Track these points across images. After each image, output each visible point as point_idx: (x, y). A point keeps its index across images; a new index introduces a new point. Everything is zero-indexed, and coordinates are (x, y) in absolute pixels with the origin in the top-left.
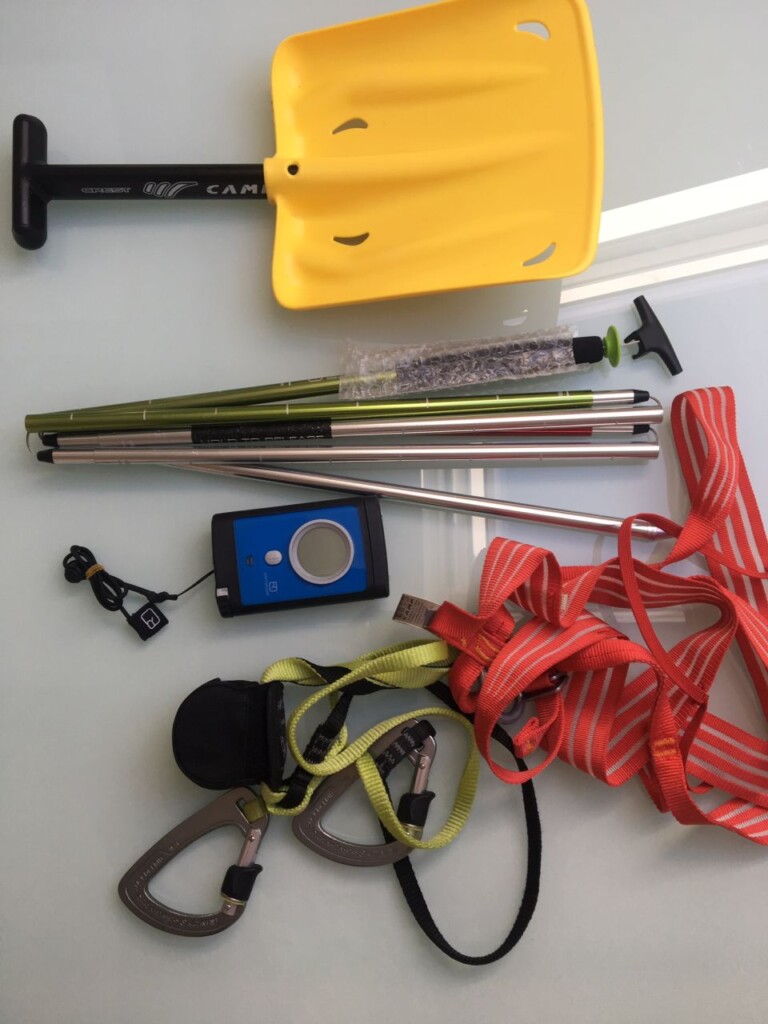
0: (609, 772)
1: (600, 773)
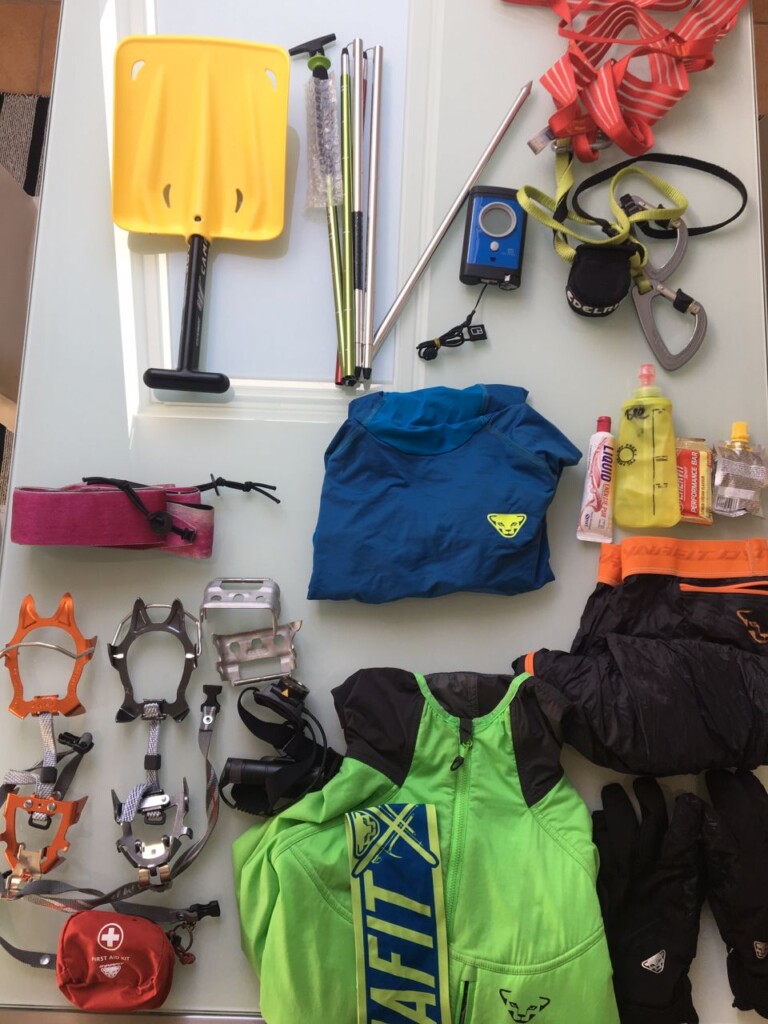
0: (681, 88)
1: (679, 93)
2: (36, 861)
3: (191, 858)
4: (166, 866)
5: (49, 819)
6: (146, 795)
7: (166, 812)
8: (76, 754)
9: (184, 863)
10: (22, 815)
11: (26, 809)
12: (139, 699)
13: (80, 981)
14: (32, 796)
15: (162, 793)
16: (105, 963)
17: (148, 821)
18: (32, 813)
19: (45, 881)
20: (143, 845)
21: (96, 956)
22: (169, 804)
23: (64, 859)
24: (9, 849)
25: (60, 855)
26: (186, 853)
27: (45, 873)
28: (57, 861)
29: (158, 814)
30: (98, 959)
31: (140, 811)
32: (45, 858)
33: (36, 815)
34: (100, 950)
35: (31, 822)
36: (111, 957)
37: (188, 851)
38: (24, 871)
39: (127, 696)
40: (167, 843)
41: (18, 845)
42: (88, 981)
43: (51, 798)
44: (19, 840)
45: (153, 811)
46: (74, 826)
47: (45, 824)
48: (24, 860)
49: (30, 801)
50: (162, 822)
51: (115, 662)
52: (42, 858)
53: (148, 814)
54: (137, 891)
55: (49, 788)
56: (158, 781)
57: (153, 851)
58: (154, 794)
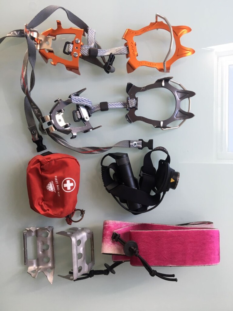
2: (46, 46)
3: (60, 142)
4: (54, 129)
5: (69, 53)
6: (87, 107)
7: (81, 121)
8: (104, 64)
9: (57, 138)
10: (71, 38)
11: (75, 40)
12: (138, 95)
13: (42, 170)
14: (82, 44)
15: (90, 116)
16: (55, 184)
17: (74, 113)
18: (73, 43)
19: (36, 52)
20: (62, 114)
21: (57, 178)
22: (85, 121)
23: (47, 62)
24: (53, 31)
25: (50, 60)
26: (62, 138)
27: (40, 52)
28: (46, 58)
29: (79, 117)
30: (56, 180)
31: (78, 106)
32: (47, 52)
33: (71, 46)
34: (61, 180)
35: (68, 43)
36: (58, 186)
37: (63, 139)
38: (41, 40)
39: (141, 88)
40: (66, 126)
41: (55, 36)
42: (43, 174)
43: (80, 54)
44: (58, 36)
45: (80, 114)
46: (65, 67)
47: (66, 51)
48: (46, 40)
49: (79, 41)
50: (75, 121)
51: (160, 81)
52: (48, 50)
53: (78, 112)
54: (38, 116)
55: (86, 53)
56: (95, 112)
57: (60, 120)
58: (88, 112)
